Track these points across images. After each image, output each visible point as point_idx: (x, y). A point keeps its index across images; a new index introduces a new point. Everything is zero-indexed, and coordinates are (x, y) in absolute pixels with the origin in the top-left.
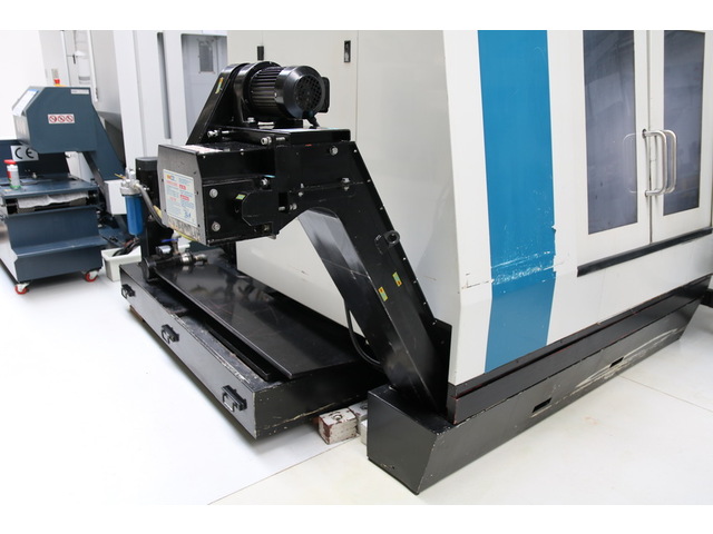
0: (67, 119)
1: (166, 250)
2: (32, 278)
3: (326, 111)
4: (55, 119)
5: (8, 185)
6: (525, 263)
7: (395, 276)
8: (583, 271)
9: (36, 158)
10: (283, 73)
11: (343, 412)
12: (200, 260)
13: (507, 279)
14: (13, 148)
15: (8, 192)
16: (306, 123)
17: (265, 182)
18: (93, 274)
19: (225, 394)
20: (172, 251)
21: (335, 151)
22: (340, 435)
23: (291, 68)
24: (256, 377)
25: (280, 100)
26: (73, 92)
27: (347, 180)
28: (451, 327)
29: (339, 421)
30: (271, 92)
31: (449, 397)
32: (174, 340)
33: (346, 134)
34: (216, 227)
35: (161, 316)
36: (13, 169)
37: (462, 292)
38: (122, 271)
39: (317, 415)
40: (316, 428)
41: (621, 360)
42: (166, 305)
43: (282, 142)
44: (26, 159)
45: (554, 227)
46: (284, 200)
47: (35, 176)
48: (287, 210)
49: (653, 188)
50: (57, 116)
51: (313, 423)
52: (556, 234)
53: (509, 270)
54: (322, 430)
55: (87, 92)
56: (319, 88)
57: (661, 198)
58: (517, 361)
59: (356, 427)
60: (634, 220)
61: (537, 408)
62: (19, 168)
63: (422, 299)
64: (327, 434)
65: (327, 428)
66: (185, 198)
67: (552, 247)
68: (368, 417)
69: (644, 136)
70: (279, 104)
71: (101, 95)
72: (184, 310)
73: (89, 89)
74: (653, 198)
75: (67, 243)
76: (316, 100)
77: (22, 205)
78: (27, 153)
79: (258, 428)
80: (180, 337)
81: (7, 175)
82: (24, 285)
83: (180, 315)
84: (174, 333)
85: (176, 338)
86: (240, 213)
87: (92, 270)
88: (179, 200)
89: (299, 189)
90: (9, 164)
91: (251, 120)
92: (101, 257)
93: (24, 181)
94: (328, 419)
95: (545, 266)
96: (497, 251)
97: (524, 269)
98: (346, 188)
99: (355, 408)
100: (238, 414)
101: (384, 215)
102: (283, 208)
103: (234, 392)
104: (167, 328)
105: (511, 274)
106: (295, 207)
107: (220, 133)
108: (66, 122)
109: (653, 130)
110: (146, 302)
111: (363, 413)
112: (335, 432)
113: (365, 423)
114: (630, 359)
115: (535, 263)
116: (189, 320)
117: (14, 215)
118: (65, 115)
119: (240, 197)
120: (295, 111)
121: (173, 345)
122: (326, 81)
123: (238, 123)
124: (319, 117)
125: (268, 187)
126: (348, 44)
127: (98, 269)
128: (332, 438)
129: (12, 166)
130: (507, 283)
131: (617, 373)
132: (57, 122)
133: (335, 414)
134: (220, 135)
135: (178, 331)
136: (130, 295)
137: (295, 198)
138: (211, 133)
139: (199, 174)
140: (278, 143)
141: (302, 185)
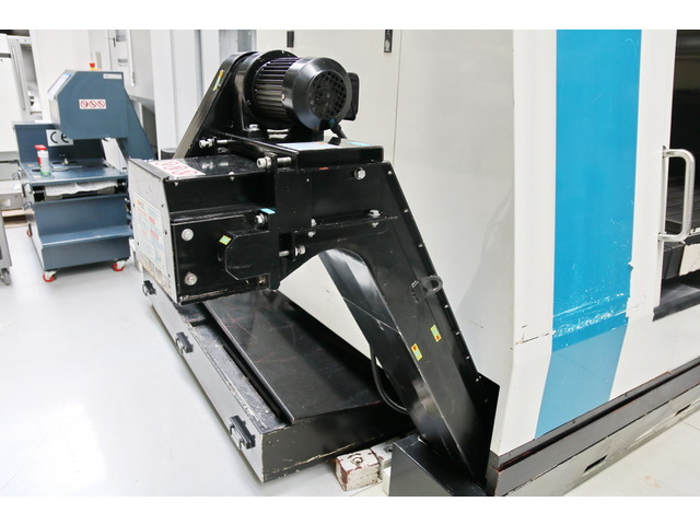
0: (99, 104)
2: (59, 266)
3: (353, 118)
4: (86, 104)
5: (38, 171)
6: (593, 309)
7: (434, 329)
8: (660, 313)
9: (71, 143)
10: (296, 66)
11: (364, 453)
13: (570, 329)
14: (49, 132)
15: (38, 179)
17: (260, 219)
18: (120, 264)
19: (233, 427)
21: (361, 174)
22: (360, 481)
23: (306, 60)
25: (288, 103)
26: (105, 76)
27: (376, 213)
28: (498, 386)
29: (358, 465)
30: (279, 93)
31: (490, 467)
32: (187, 351)
33: (377, 153)
34: (191, 280)
35: (178, 323)
36: (43, 155)
37: (516, 348)
39: (335, 457)
40: (333, 468)
41: (688, 406)
42: (182, 312)
43: (287, 164)
44: (61, 143)
45: (630, 263)
46: (287, 242)
47: (66, 162)
48: (291, 255)
50: (88, 101)
51: (331, 463)
52: (633, 272)
53: (574, 319)
54: (339, 473)
55: (119, 77)
56: (343, 89)
58: (574, 421)
59: (378, 473)
61: (589, 467)
62: (50, 155)
63: (465, 352)
64: (345, 479)
65: (345, 475)
66: (155, 235)
67: (626, 289)
68: (392, 463)
70: (288, 109)
71: (138, 79)
72: (200, 318)
73: (122, 73)
75: (94, 232)
76: (339, 105)
77: (50, 192)
78: (62, 137)
79: (265, 471)
80: (195, 349)
81: (38, 160)
82: (53, 273)
83: (194, 324)
84: (187, 343)
85: (190, 349)
86: (223, 263)
87: (120, 260)
88: (149, 235)
89: (309, 228)
90: (40, 149)
91: (253, 128)
92: (129, 247)
93: (56, 167)
94: (346, 462)
95: (616, 311)
96: (561, 297)
97: (592, 316)
98: (375, 225)
99: (378, 450)
100: (245, 451)
101: (423, 254)
102: (286, 253)
103: (242, 425)
104: (182, 336)
105: (576, 323)
106: (303, 251)
107: (215, 143)
108: (97, 108)
111: (387, 457)
112: (354, 478)
113: (387, 472)
115: (605, 308)
116: (205, 331)
117: (42, 202)
118: (97, 101)
119: (225, 240)
120: (309, 119)
121: (185, 354)
122: (354, 79)
123: (238, 131)
124: (344, 124)
125: (264, 226)
126: (389, 32)
127: (126, 259)
128: (350, 484)
129: (42, 152)
130: (571, 334)
131: (681, 420)
132: (89, 108)
133: (355, 456)
134: (216, 145)
135: (191, 340)
136: (151, 293)
137: (303, 240)
138: (203, 143)
139: (166, 208)
140: (282, 165)
141: (313, 222)
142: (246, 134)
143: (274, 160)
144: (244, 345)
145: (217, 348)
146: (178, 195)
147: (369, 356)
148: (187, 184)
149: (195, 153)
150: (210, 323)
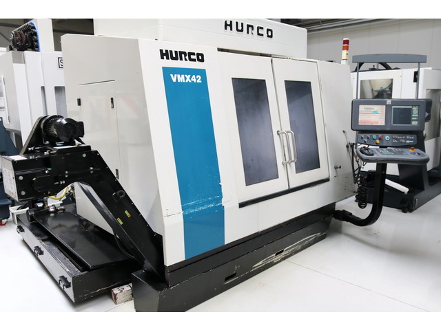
1: (40, 205)
3: (83, 136)
6: (203, 203)
7: (126, 212)
8: (242, 205)
11: (125, 286)
12: (61, 210)
13: (192, 211)
16: (77, 142)
17: (47, 172)
18: (4, 221)
19: (60, 281)
20: (44, 205)
21: (84, 155)
22: (123, 299)
24: (77, 269)
27: (92, 168)
28: (162, 236)
29: (121, 291)
32: (40, 254)
34: (23, 193)
35: (35, 242)
37: (164, 218)
38: (18, 219)
39: (110, 289)
41: (282, 251)
42: (37, 235)
43: (54, 154)
45: (220, 184)
46: (57, 179)
48: (59, 184)
49: (287, 159)
51: (108, 294)
52: (222, 187)
53: (193, 207)
54: (113, 297)
57: (293, 164)
60: (277, 177)
61: (227, 279)
63: (146, 223)
64: (116, 299)
65: (115, 295)
66: (10, 180)
67: (220, 194)
69: (278, 134)
71: (11, 120)
72: (46, 237)
74: (288, 165)
79: (75, 296)
80: (44, 253)
83: (43, 240)
84: (40, 250)
85: (41, 253)
86: (34, 186)
87: (4, 218)
89: (65, 174)
91: (47, 142)
92: (9, 211)
94: (116, 291)
95: (216, 203)
96: (185, 195)
97: (203, 206)
98: (92, 172)
100: (66, 290)
102: (57, 183)
103: (64, 279)
104: (37, 248)
105: (195, 209)
106: (64, 182)
109: (284, 131)
110: (29, 235)
112: (120, 297)
114: (290, 251)
115: (210, 202)
116: (49, 243)
119: (34, 179)
121: (39, 257)
125: (48, 174)
126: (112, 99)
127: (7, 218)
128: (118, 301)
130: (192, 213)
133: (120, 288)
134: (35, 149)
135: (43, 249)
136: (21, 231)
137: (63, 178)
138: (30, 149)
139: (13, 170)
140: (52, 154)
141: (67, 172)
142: (45, 145)
143: (49, 152)
144: (73, 247)
145: (55, 249)
146: (17, 166)
147: (113, 234)
148: (20, 162)
149: (27, 153)
150: (51, 239)
